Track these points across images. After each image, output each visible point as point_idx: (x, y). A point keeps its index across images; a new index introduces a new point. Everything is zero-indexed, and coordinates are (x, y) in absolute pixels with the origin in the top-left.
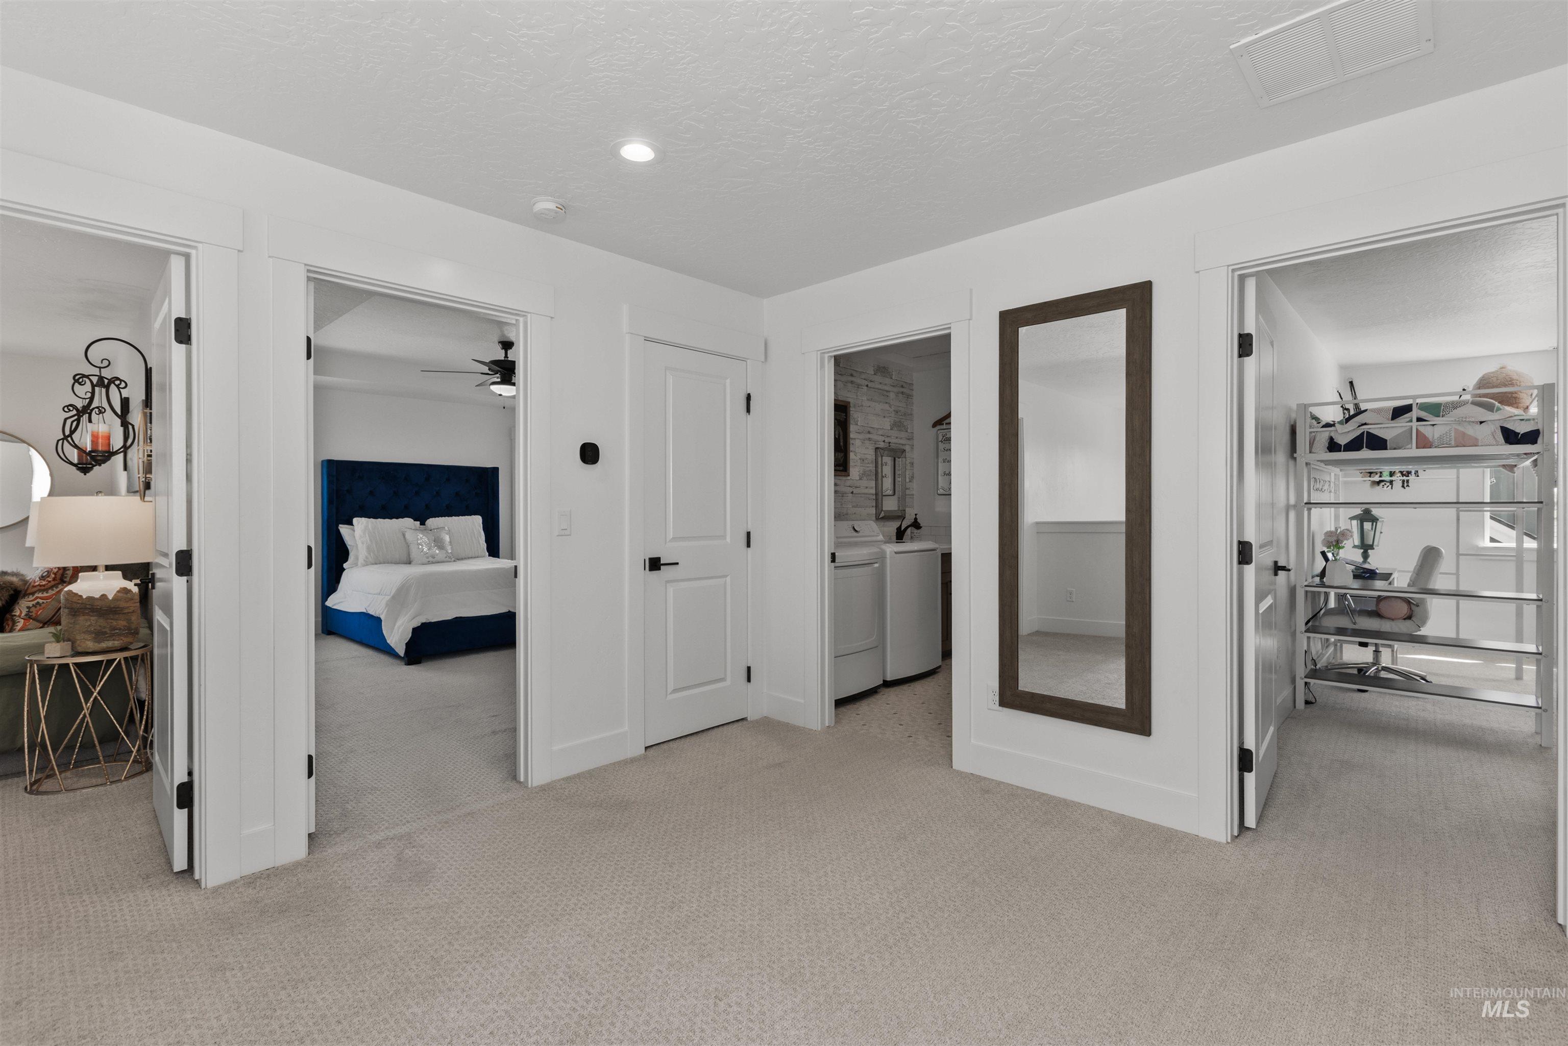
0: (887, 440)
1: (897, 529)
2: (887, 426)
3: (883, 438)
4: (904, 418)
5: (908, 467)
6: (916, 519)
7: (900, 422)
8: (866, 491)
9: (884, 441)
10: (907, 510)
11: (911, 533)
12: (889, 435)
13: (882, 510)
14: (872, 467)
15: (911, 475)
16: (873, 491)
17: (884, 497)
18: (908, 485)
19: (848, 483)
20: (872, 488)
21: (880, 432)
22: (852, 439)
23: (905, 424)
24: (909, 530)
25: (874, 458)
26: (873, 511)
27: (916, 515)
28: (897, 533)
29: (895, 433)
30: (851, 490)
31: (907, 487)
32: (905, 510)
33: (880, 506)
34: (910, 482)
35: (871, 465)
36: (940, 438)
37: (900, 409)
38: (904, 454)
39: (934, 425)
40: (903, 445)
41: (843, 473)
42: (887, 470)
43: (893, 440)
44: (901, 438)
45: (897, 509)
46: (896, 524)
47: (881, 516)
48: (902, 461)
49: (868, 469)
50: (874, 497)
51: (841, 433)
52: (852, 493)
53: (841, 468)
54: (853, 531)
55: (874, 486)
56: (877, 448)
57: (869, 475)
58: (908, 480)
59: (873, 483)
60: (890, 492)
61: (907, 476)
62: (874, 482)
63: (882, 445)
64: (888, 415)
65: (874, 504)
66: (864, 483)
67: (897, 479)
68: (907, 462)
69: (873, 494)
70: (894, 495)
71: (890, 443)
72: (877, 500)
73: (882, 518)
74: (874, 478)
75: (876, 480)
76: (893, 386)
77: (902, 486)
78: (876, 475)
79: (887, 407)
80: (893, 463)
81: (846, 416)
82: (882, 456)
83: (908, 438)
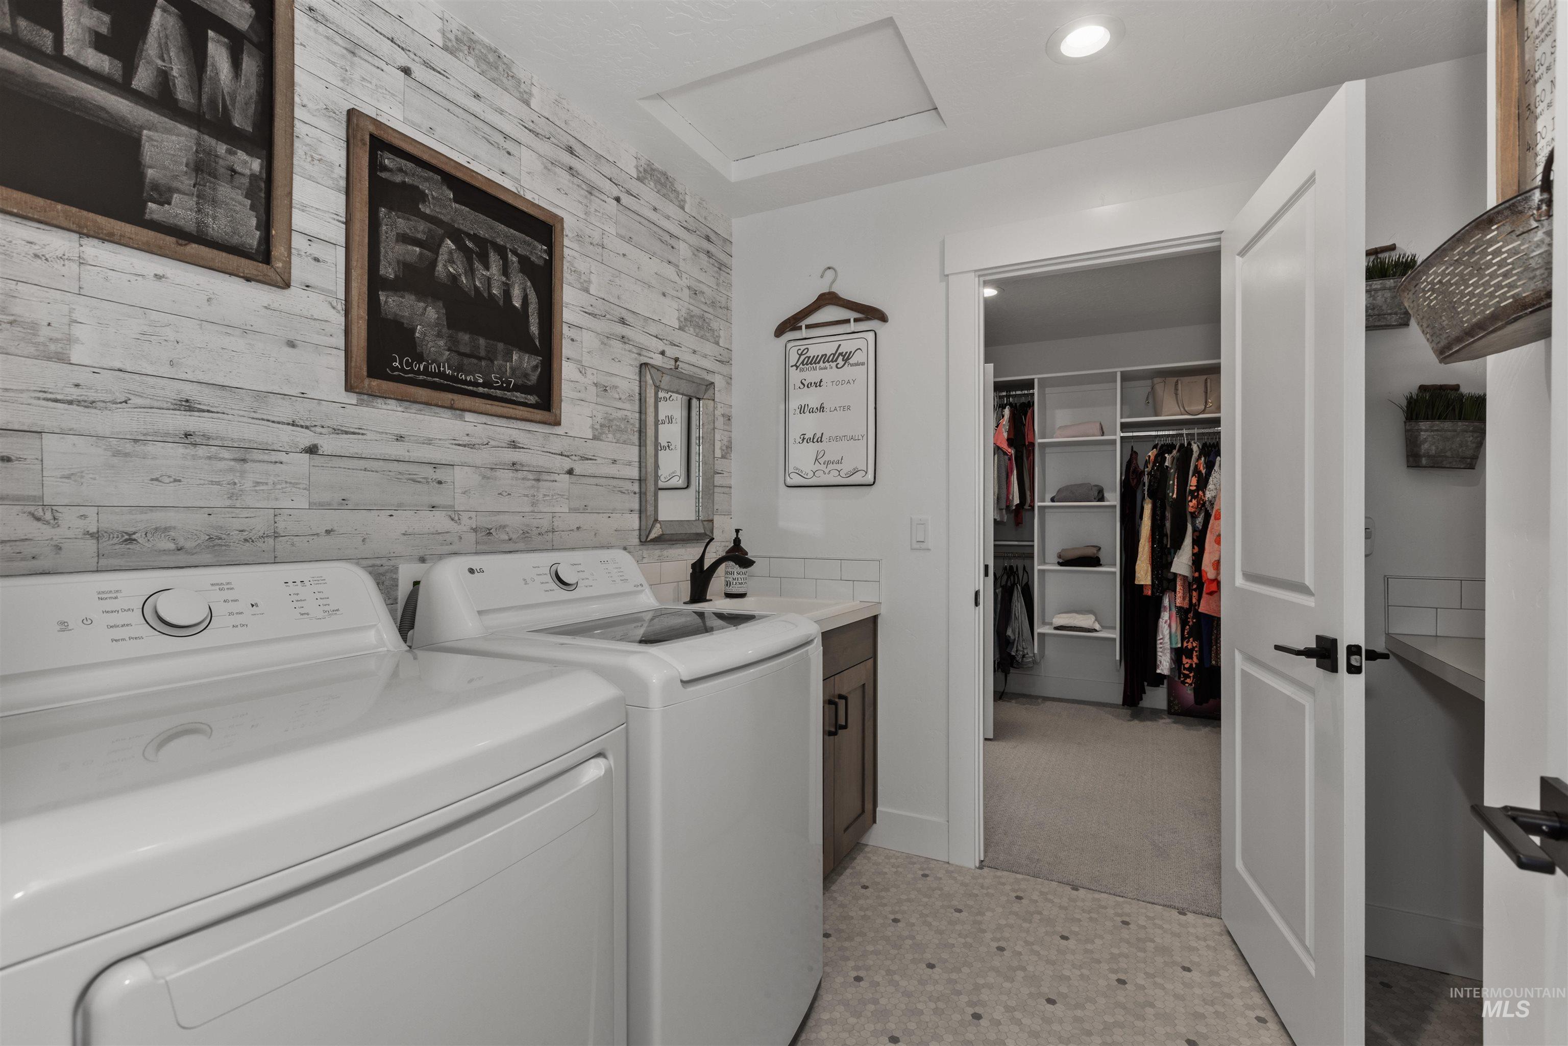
0: (671, 352)
1: (694, 566)
2: (672, 319)
3: (661, 346)
4: (710, 310)
5: (720, 423)
6: (737, 541)
7: (702, 318)
8: (613, 470)
9: (663, 353)
10: (717, 520)
11: (727, 573)
12: (676, 342)
13: (656, 520)
14: (631, 411)
15: (725, 442)
16: (635, 474)
17: (661, 493)
18: (720, 465)
19: (557, 445)
20: (629, 464)
21: (653, 329)
22: (571, 326)
23: (715, 325)
24: (722, 568)
25: (637, 389)
26: (633, 521)
27: (737, 531)
28: (694, 577)
29: (688, 339)
30: (567, 464)
31: (718, 468)
32: (712, 521)
33: (650, 509)
34: (723, 457)
35: (627, 406)
36: (793, 358)
37: (704, 288)
38: (710, 392)
39: (780, 331)
40: (708, 371)
41: (539, 414)
42: (672, 433)
43: (686, 356)
44: (705, 356)
45: (693, 518)
46: (692, 553)
47: (653, 535)
48: (706, 406)
49: (620, 414)
50: (636, 487)
51: (533, 298)
52: (570, 472)
53: (532, 399)
54: (553, 585)
55: (637, 459)
56: (643, 366)
57: (621, 431)
58: (718, 453)
59: (633, 453)
60: (679, 481)
61: (718, 445)
62: (636, 449)
63: (657, 360)
64: (675, 293)
65: (636, 506)
66: (607, 448)
67: (694, 448)
68: (718, 413)
69: (632, 480)
70: (688, 487)
71: (676, 360)
72: (642, 494)
73: (659, 540)
74: (635, 438)
75: (642, 444)
76: (688, 230)
77: (705, 463)
78: (640, 432)
79: (670, 272)
80: (685, 413)
81: (550, 252)
82: (657, 388)
83: (719, 358)
